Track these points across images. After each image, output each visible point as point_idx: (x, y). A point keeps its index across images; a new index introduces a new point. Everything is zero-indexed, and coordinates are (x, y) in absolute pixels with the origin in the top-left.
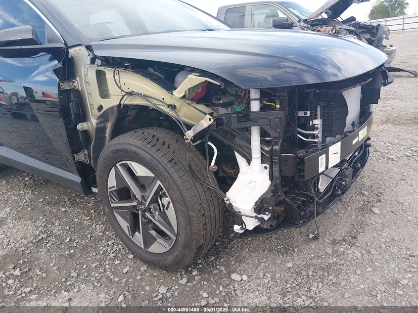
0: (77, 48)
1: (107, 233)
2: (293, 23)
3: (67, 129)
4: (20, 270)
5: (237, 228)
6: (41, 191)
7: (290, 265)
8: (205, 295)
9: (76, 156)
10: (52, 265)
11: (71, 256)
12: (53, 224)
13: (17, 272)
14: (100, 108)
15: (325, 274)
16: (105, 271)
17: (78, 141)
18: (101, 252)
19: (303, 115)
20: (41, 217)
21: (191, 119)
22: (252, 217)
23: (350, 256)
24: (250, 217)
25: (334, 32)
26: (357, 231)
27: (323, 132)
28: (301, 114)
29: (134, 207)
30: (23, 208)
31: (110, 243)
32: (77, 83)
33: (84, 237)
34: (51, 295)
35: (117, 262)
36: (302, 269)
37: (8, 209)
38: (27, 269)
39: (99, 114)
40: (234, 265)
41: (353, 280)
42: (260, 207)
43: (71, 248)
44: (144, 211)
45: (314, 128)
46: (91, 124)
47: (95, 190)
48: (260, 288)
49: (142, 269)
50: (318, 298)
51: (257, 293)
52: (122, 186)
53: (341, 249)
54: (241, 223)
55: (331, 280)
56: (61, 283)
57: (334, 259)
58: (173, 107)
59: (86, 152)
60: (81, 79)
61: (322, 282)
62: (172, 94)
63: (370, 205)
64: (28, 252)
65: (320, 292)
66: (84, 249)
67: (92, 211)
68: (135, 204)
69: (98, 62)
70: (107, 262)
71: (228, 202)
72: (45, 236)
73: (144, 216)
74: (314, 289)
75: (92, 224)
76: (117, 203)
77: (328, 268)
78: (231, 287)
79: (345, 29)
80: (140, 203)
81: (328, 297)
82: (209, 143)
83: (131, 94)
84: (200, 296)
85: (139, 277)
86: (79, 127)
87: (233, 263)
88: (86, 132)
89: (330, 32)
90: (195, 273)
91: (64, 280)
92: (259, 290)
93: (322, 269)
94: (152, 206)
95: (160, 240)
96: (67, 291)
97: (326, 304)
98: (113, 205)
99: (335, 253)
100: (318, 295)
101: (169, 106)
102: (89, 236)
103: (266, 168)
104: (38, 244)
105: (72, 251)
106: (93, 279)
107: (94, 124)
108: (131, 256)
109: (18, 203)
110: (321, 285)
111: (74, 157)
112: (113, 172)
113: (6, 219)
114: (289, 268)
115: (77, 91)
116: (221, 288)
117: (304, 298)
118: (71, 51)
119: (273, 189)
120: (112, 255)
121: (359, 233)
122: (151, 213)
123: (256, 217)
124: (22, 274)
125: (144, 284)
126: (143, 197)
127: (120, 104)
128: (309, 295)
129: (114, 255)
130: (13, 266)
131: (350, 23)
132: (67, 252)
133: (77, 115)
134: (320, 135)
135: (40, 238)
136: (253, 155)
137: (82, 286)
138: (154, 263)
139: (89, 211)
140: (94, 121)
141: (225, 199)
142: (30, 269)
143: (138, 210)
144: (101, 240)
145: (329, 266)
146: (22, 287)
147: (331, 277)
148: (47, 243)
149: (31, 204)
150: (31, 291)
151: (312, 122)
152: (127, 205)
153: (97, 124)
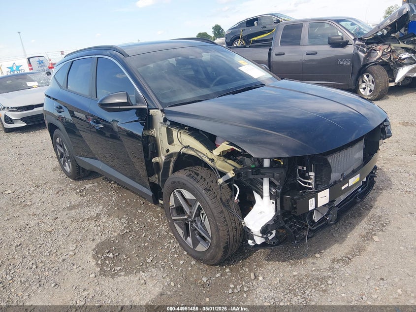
0: (155, 110)
1: (170, 233)
2: (349, 41)
3: (146, 161)
4: (113, 254)
5: (250, 242)
6: (124, 194)
7: (295, 273)
8: (232, 286)
9: (150, 179)
10: (133, 252)
11: (146, 247)
12: (133, 222)
13: (111, 255)
14: (168, 151)
15: (319, 283)
16: (168, 261)
17: (152, 169)
18: (166, 247)
19: (301, 169)
20: (125, 216)
21: (223, 168)
22: (260, 236)
23: (342, 273)
24: (258, 236)
25: (389, 50)
26: (354, 253)
27: (316, 181)
28: (300, 168)
29: (186, 219)
30: (112, 207)
31: (172, 241)
32: (154, 132)
33: (155, 234)
34: (133, 273)
35: (176, 256)
36: (303, 278)
37: (101, 207)
38: (117, 254)
39: (166, 154)
40: (255, 268)
41: (338, 290)
42: (265, 230)
43: (145, 241)
44: (192, 222)
45: (309, 178)
46: (161, 159)
47: (161, 202)
48: (270, 287)
49: (192, 263)
50: (308, 299)
51: (267, 290)
52: (178, 205)
53: (337, 267)
54: (252, 239)
55: (322, 288)
56: (139, 265)
57: (329, 273)
58: (212, 160)
59: (157, 176)
60: (157, 130)
61: (315, 289)
62: (212, 153)
63: (373, 233)
64: (117, 241)
65: (311, 295)
66: (154, 243)
67: (160, 215)
68: (186, 217)
69: (168, 123)
70: (169, 255)
71: (244, 225)
72: (128, 231)
73: (191, 225)
74: (307, 292)
75: (160, 225)
76: (176, 216)
77: (323, 280)
78: (251, 283)
79: (402, 48)
80: (189, 217)
81: (316, 299)
82: (234, 185)
83: (187, 147)
84: (229, 286)
85: (190, 268)
86: (153, 160)
87: (255, 267)
88: (157, 163)
89: (385, 50)
90: (227, 270)
91: (141, 264)
92: (269, 288)
93: (318, 279)
94: (196, 219)
95: (202, 242)
96: (143, 272)
97: (313, 303)
98: (173, 218)
99: (331, 269)
100: (310, 297)
101: (210, 159)
102: (158, 234)
103: (273, 203)
104: (123, 236)
105: (146, 244)
106: (160, 266)
107: (163, 160)
108: (185, 253)
109: (108, 203)
110: (314, 290)
111: (149, 179)
112: (172, 195)
113: (100, 214)
114: (295, 276)
115: (154, 137)
116: (244, 283)
117: (299, 297)
118: (151, 111)
119: (276, 219)
120: (173, 250)
121: (356, 255)
122: (196, 223)
123: (262, 237)
124: (114, 257)
125: (193, 273)
126: (190, 212)
127: (180, 152)
128: (303, 296)
129: (174, 250)
130: (108, 251)
131: (409, 39)
132: (143, 245)
133: (153, 152)
134: (313, 183)
135: (125, 232)
136: (264, 194)
137: (153, 270)
138: (199, 258)
139: (157, 215)
140: (163, 158)
141: (243, 223)
142: (119, 254)
143: (188, 222)
144: (165, 237)
145: (324, 278)
146: (114, 266)
147: (323, 286)
148: (130, 236)
149: (117, 203)
150: (120, 269)
151: (308, 174)
152: (182, 218)
153: (165, 160)
